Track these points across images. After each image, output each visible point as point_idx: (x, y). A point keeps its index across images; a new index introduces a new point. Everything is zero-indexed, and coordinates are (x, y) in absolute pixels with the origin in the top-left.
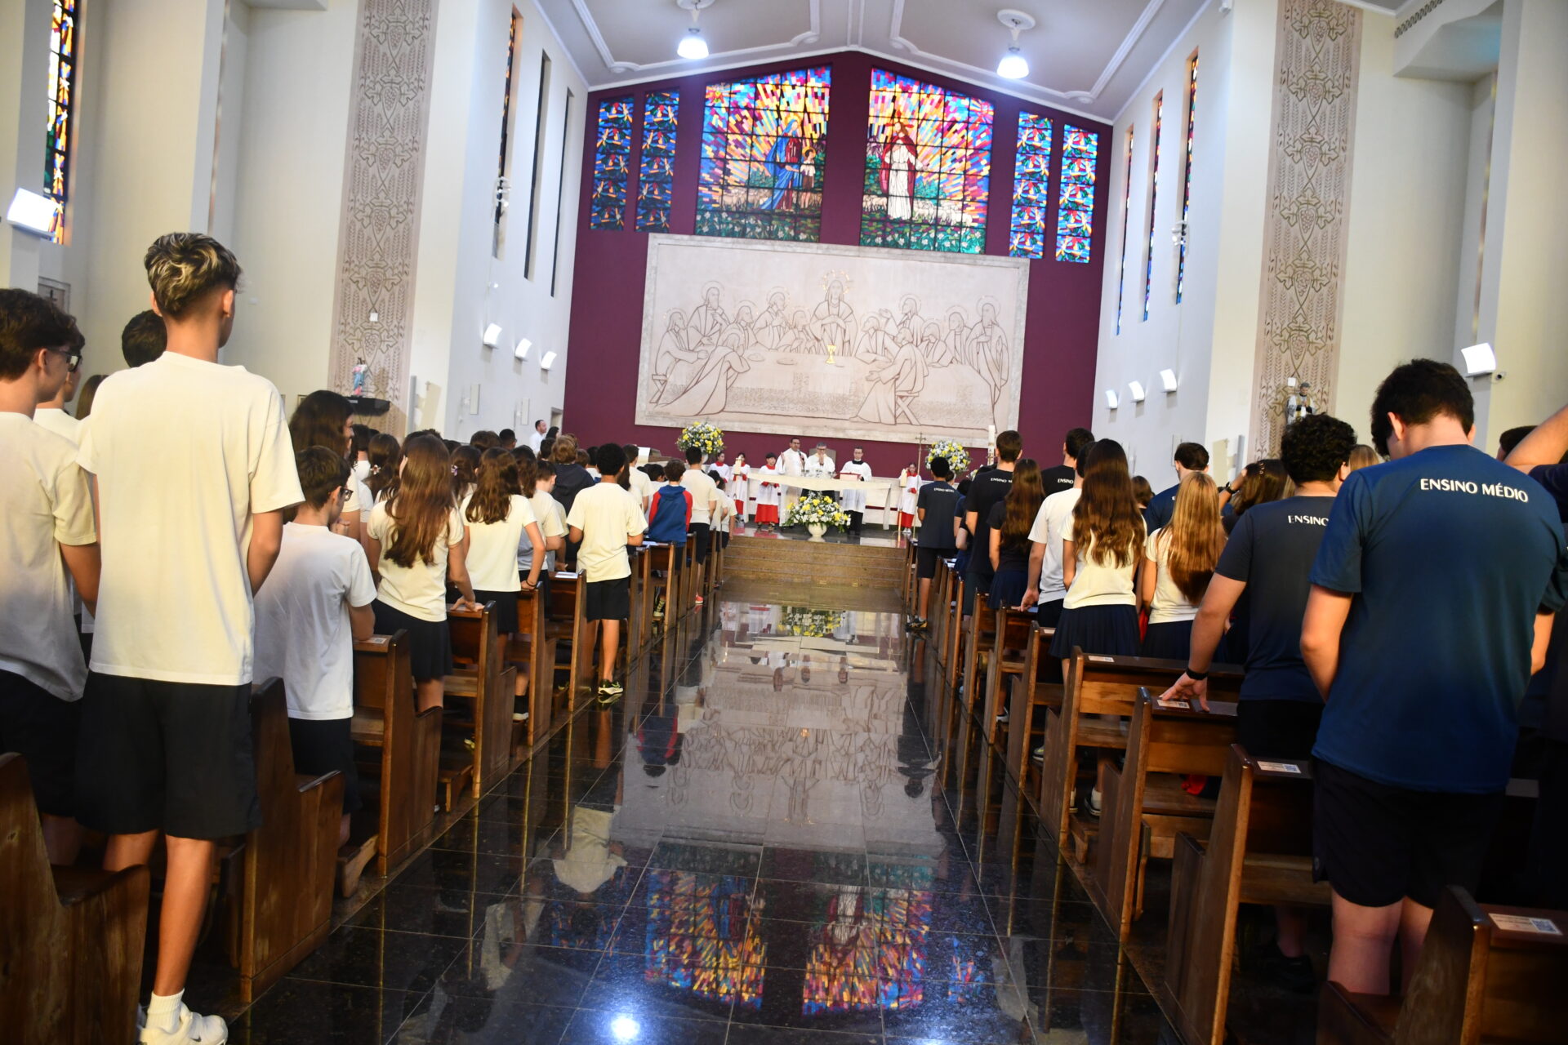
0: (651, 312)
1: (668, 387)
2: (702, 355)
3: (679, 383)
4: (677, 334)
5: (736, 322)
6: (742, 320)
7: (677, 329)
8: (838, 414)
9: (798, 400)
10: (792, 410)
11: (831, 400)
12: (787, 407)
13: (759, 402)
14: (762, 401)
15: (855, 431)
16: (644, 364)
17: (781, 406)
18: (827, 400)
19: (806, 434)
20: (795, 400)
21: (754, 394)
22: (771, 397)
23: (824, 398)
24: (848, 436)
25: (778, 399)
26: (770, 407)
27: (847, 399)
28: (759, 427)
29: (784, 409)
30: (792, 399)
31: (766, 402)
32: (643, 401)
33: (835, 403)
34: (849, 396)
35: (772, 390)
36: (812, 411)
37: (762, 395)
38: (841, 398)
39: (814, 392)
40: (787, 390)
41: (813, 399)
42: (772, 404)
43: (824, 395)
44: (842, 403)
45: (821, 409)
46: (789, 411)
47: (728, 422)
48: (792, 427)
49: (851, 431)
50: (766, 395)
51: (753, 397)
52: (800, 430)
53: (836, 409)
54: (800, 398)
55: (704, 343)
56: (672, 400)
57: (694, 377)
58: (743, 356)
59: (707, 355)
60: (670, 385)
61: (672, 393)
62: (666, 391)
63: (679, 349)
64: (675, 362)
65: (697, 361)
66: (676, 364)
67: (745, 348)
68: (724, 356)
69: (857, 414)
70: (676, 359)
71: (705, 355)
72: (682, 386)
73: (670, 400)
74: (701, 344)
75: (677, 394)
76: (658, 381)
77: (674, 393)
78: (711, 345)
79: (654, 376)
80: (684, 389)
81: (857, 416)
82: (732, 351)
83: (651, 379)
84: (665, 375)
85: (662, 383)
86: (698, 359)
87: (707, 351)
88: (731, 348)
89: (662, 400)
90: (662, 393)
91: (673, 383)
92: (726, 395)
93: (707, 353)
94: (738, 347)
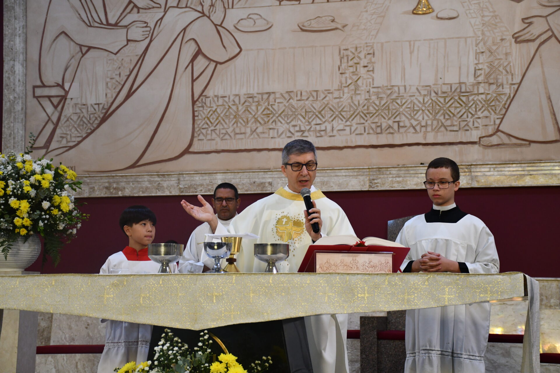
1: (68, 111)
3: (91, 100)
8: (451, 131)
9: (352, 109)
10: (341, 132)
11: (430, 101)
12: (329, 128)
13: (265, 123)
14: (272, 122)
15: (494, 168)
16: (14, 65)
17: (314, 127)
18: (419, 102)
19: (377, 186)
20: (345, 110)
21: (254, 108)
22: (292, 111)
23: (412, 98)
24: (478, 181)
25: (306, 112)
26: (290, 132)
27: (470, 93)
28: (270, 180)
29: (323, 133)
30: (340, 110)
31: (281, 123)
32: (14, 147)
33: (439, 105)
34: (473, 85)
35: (292, 94)
36: (388, 131)
37: (270, 107)
38: (456, 94)
39: (389, 87)
40: (326, 90)
41: (387, 104)
42: (294, 126)
43: (414, 89)
44: (458, 105)
45: (407, 124)
46: (334, 136)
47: (199, 175)
48: (343, 173)
49: (485, 169)
50: (278, 106)
51: (250, 113)
52: (362, 178)
53: (443, 121)
54: (357, 103)
55: (140, 5)
56: (80, 139)
57: (122, 83)
58: (223, 25)
59: (147, 31)
60: (73, 107)
61: (77, 123)
62: (65, 119)
63: (89, 25)
64: (80, 54)
65: (127, 47)
66: (83, 58)
67: (226, 6)
68: (185, 29)
69: (499, 127)
70: (81, 46)
71: (143, 32)
72: (98, 104)
73: (73, 139)
74: (132, 9)
75: (89, 125)
76: (47, 99)
77: (81, 123)
78: (154, 7)
79: (36, 90)
80: (104, 111)
81: (498, 130)
82: (201, 15)
83: (32, 96)
84: (61, 83)
85: (55, 103)
86: (127, 44)
87: (145, 23)
88: (196, 11)
89: (58, 141)
90: (56, 125)
91: (79, 101)
92: (194, 116)
93: (146, 27)
94: (212, 5)
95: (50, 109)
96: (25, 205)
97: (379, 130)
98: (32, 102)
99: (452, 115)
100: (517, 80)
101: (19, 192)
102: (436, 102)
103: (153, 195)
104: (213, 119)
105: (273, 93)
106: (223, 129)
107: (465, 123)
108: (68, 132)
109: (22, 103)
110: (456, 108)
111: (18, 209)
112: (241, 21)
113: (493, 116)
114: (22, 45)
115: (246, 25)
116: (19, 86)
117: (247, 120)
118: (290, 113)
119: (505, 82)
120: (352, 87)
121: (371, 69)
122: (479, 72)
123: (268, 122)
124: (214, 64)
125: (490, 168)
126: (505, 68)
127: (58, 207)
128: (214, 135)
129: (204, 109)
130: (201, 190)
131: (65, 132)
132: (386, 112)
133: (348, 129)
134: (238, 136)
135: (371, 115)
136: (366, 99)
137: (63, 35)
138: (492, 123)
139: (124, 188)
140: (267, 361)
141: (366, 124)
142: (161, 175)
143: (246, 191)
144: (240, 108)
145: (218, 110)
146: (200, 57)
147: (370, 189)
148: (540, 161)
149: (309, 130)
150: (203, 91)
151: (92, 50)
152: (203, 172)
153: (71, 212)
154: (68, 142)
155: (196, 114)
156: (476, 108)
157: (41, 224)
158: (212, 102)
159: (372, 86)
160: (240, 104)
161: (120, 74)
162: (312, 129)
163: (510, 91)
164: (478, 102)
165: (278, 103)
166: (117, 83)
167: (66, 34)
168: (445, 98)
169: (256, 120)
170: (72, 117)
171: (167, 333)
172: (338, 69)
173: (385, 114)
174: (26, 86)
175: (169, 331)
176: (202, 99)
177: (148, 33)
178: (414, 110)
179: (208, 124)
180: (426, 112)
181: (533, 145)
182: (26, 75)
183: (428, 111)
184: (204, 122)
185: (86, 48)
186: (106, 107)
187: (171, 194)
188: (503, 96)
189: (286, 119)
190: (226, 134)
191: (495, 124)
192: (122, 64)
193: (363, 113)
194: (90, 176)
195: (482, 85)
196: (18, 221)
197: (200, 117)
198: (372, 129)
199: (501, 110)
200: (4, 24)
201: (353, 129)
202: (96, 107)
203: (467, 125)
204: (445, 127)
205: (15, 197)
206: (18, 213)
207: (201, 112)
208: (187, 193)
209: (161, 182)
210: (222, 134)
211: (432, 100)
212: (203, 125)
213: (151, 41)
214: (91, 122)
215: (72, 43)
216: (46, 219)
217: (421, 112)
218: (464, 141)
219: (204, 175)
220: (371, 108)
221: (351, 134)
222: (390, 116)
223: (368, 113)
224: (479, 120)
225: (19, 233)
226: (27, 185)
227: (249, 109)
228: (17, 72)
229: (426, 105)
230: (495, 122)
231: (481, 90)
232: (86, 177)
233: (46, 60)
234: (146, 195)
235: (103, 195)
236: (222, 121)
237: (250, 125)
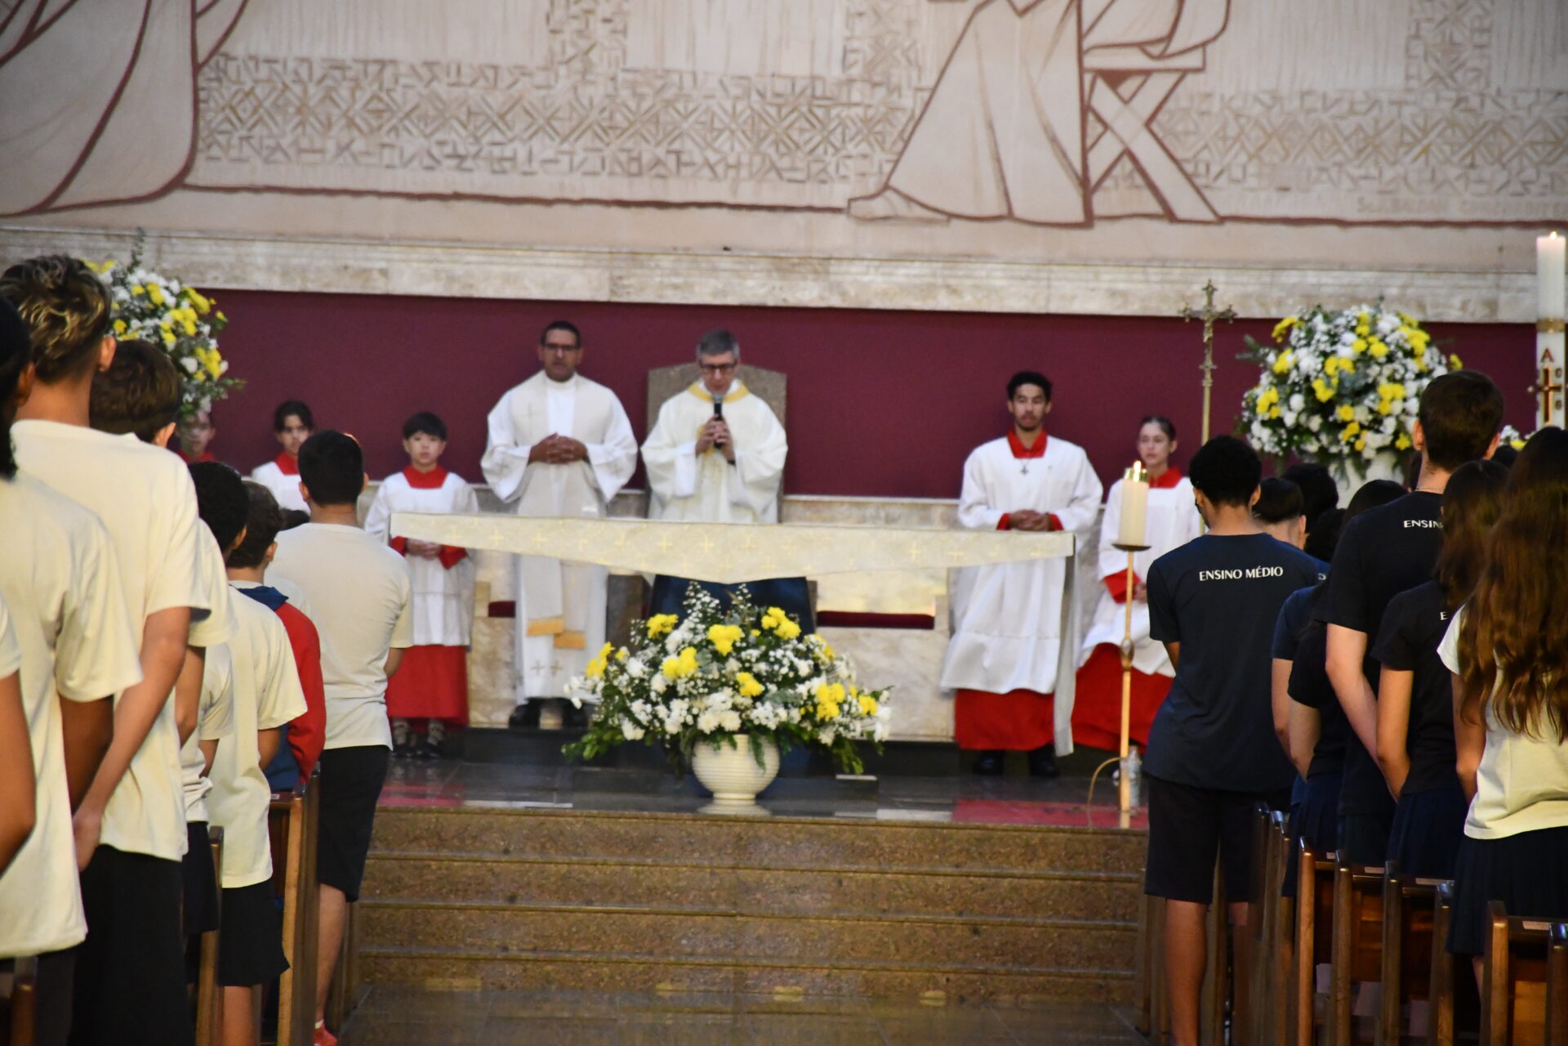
8: (790, 181)
9: (575, 116)
10: (551, 167)
11: (748, 112)
12: (522, 155)
13: (372, 131)
14: (390, 131)
15: (877, 268)
17: (486, 150)
18: (725, 112)
19: (628, 293)
20: (560, 114)
21: (344, 92)
22: (436, 108)
23: (711, 102)
24: (844, 294)
25: (470, 113)
26: (431, 156)
27: (831, 101)
28: (383, 265)
29: (507, 165)
30: (548, 113)
31: (409, 132)
33: (767, 123)
34: (839, 84)
35: (436, 69)
36: (654, 171)
37: (384, 95)
38: (803, 100)
39: (660, 73)
40: (517, 67)
41: (653, 111)
42: (441, 143)
43: (712, 84)
44: (807, 126)
45: (698, 159)
46: (532, 174)
47: (212, 242)
48: (553, 258)
49: (856, 267)
50: (404, 95)
51: (337, 105)
52: (594, 272)
53: (775, 157)
54: (586, 102)
69: (889, 178)
81: (886, 187)
92: (196, 102)
97: (635, 168)
99: (792, 146)
100: (929, 80)
102: (760, 115)
104: (244, 111)
105: (393, 62)
106: (269, 137)
107: (820, 166)
110: (802, 131)
113: (879, 156)
117: (329, 119)
118: (432, 112)
119: (904, 83)
120: (577, 65)
121: (620, 27)
122: (851, 57)
123: (380, 127)
125: (868, 267)
126: (905, 52)
128: (247, 151)
129: (221, 85)
132: (652, 128)
133: (565, 159)
134: (306, 157)
135: (618, 132)
136: (608, 96)
138: (875, 169)
141: (607, 152)
142: (113, 235)
143: (326, 285)
144: (312, 89)
145: (259, 91)
147: (615, 299)
148: (968, 257)
149: (476, 156)
150: (220, 42)
155: (202, 95)
156: (844, 134)
158: (242, 68)
159: (621, 65)
160: (310, 81)
162: (483, 154)
163: (915, 103)
164: (849, 123)
165: (406, 86)
168: (779, 107)
169: (351, 123)
172: (544, 21)
173: (649, 132)
178: (712, 129)
179: (231, 122)
180: (740, 134)
181: (955, 222)
183: (744, 132)
184: (221, 117)
188: (899, 114)
189: (422, 126)
190: (276, 148)
191: (881, 172)
193: (601, 126)
195: (858, 86)
197: (212, 104)
198: (620, 164)
199: (894, 143)
201: (577, 160)
203: (824, 170)
204: (779, 172)
207: (216, 94)
210: (268, 147)
211: (752, 109)
212: (220, 123)
217: (726, 134)
218: (817, 203)
219: (221, 242)
220: (618, 117)
221: (571, 169)
222: (660, 136)
223: (611, 128)
224: (849, 162)
227: (333, 95)
229: (741, 120)
230: (881, 167)
231: (856, 97)
236: (267, 118)
237: (334, 132)
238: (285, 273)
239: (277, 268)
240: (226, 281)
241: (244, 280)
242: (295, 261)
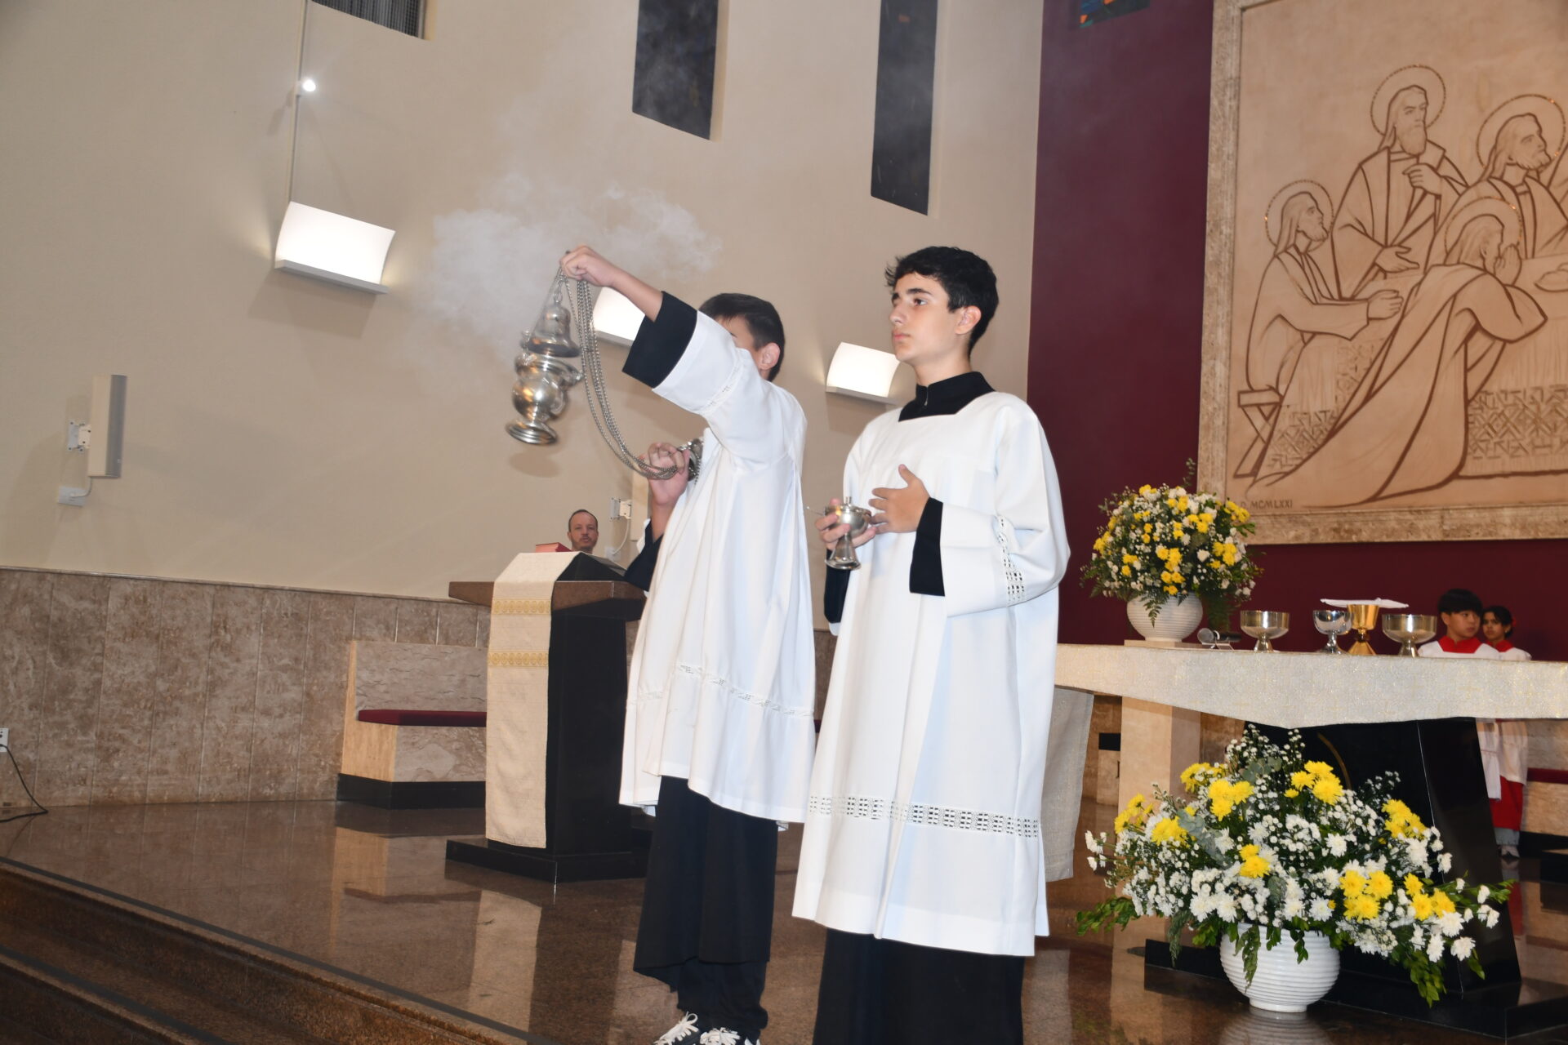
0: (1228, 211)
1: (1284, 422)
2: (1380, 307)
3: (1315, 406)
4: (1304, 258)
5: (1488, 177)
6: (1511, 163)
7: (1302, 243)
16: (1214, 365)
32: (1212, 475)
47: (1475, 510)
51: (1561, 415)
55: (1387, 267)
56: (1298, 462)
57: (1359, 380)
58: (1517, 284)
59: (1397, 304)
60: (1290, 417)
61: (1296, 438)
62: (1280, 435)
63: (1314, 301)
64: (1302, 344)
65: (1367, 328)
66: (1305, 350)
67: (1523, 256)
68: (1455, 296)
70: (1302, 332)
71: (1392, 304)
72: (1325, 412)
73: (1290, 462)
74: (1376, 275)
75: (1311, 441)
76: (1256, 409)
77: (1301, 439)
78: (1408, 269)
79: (1242, 396)
80: (1333, 421)
82: (1479, 272)
83: (1236, 406)
84: (1274, 386)
85: (1266, 413)
86: (1368, 323)
87: (1395, 291)
88: (1473, 267)
89: (1269, 466)
90: (1267, 444)
91: (1298, 409)
92: (1467, 423)
93: (1397, 297)
94: (1500, 257)
95: (1259, 421)
96: (1174, 556)
98: (1236, 412)
101: (1169, 538)
103: (1403, 540)
104: (1497, 426)
106: (1513, 441)
108: (1284, 453)
109: (1224, 415)
111: (1166, 561)
112: (1546, 277)
114: (1226, 338)
115: (1555, 281)
116: (1220, 393)
117: (1555, 425)
124: (1501, 343)
127: (1220, 559)
128: (1499, 451)
129: (1483, 411)
130: (1477, 534)
131: (1278, 452)
134: (1538, 451)
137: (1279, 319)
139: (1360, 530)
140: (1393, 778)
142: (1415, 511)
143: (1552, 534)
144: (1543, 407)
145: (1507, 413)
146: (1478, 335)
150: (1483, 385)
151: (1318, 337)
152: (1480, 506)
153: (1238, 565)
154: (1282, 466)
155: (1471, 419)
157: (1196, 580)
158: (1496, 400)
160: (1542, 400)
161: (1356, 368)
166: (1351, 381)
167: (1283, 318)
170: (1289, 432)
171: (1250, 730)
174: (1229, 392)
175: (1252, 726)
176: (1480, 398)
177: (1399, 306)
179: (1489, 434)
182: (1229, 377)
184: (1483, 430)
185: (1310, 335)
186: (1336, 415)
187: (1430, 540)
190: (1518, 448)
192: (1360, 354)
194: (1312, 514)
196: (1166, 577)
197: (1477, 424)
200: (1204, 312)
202: (1322, 416)
205: (1163, 545)
206: (1167, 566)
207: (1479, 417)
208: (1455, 537)
209: (1415, 522)
210: (1512, 447)
212: (1481, 436)
213: (1403, 317)
214: (1314, 437)
215: (1291, 329)
216: (1202, 574)
219: (1481, 510)
225: (1167, 592)
226: (1178, 529)
227: (1558, 409)
228: (1218, 374)
232: (1307, 515)
233: (1255, 354)
234: (1392, 540)
235: (1329, 540)
236: (1513, 429)
237: (1559, 432)
238: (1523, 528)
239: (1518, 525)
240: (1484, 536)
241: (1496, 534)
242: (1531, 519)
